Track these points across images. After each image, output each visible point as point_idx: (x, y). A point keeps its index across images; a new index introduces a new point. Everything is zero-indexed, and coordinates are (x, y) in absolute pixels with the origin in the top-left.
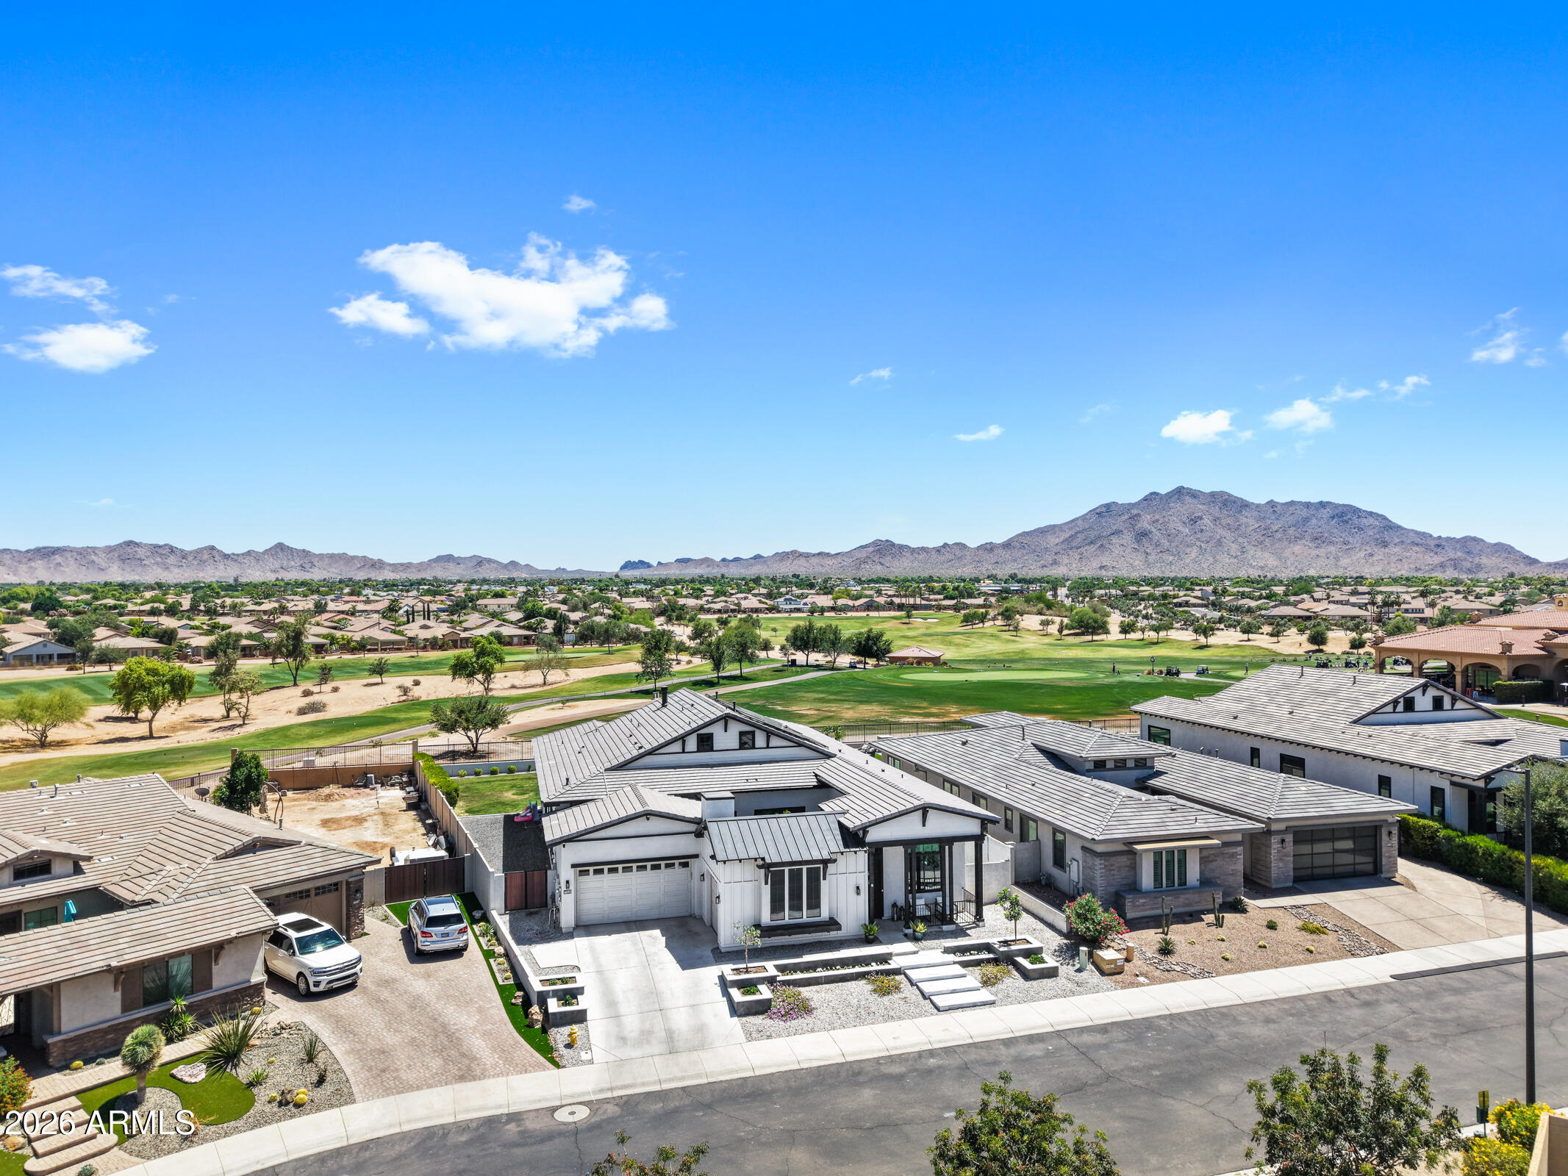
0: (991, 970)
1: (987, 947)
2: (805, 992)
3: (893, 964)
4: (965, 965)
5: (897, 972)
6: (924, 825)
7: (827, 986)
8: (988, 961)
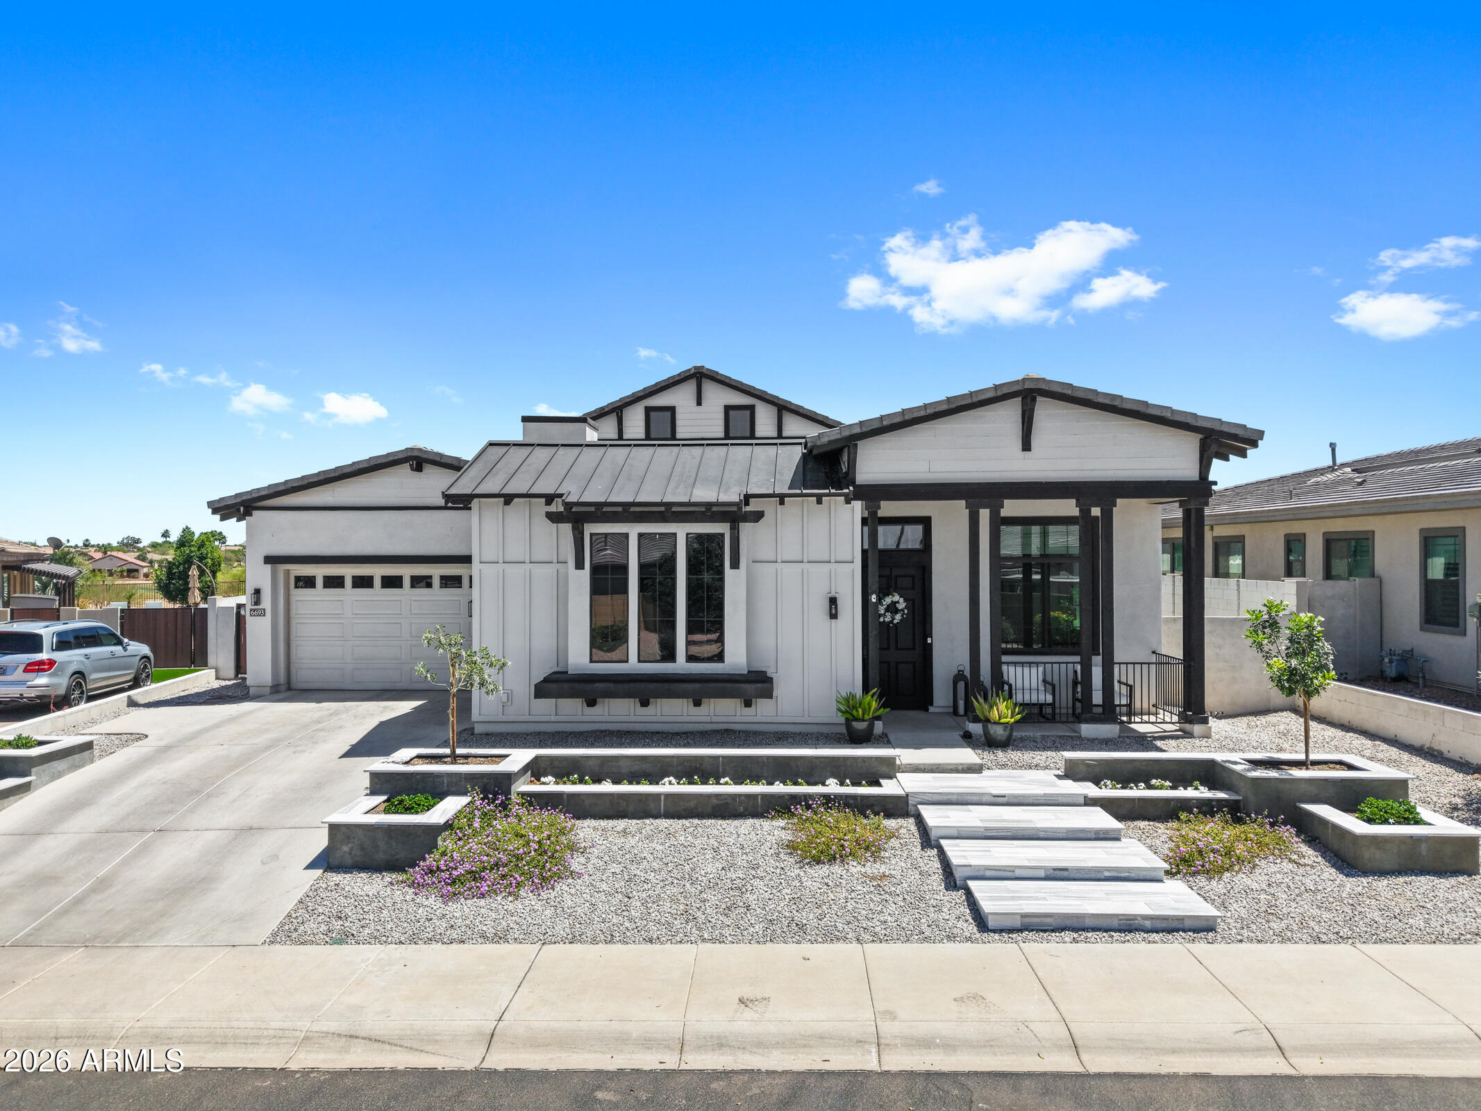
0: (1212, 832)
1: (1209, 773)
2: (586, 830)
3: (889, 788)
4: (1124, 811)
5: (898, 807)
6: (1026, 446)
7: (663, 823)
8: (1207, 809)
